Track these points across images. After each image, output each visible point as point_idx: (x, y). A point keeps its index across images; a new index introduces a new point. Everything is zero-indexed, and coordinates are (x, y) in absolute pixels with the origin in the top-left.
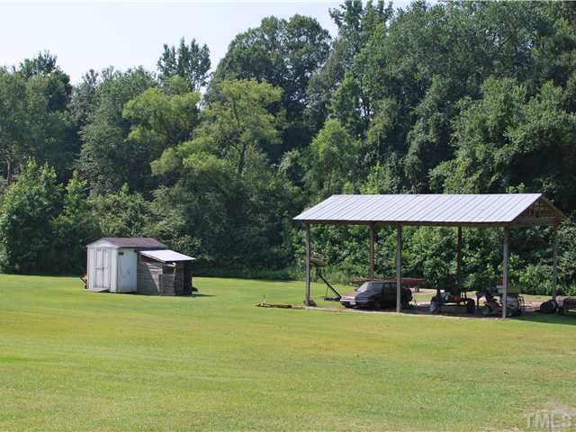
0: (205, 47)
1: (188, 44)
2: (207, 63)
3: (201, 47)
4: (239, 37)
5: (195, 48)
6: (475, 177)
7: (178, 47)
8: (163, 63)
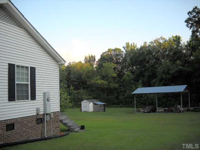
0: (94, 56)
1: (90, 55)
2: (95, 59)
3: (93, 56)
4: (103, 53)
5: (92, 56)
6: (162, 82)
7: (88, 56)
8: (85, 60)
